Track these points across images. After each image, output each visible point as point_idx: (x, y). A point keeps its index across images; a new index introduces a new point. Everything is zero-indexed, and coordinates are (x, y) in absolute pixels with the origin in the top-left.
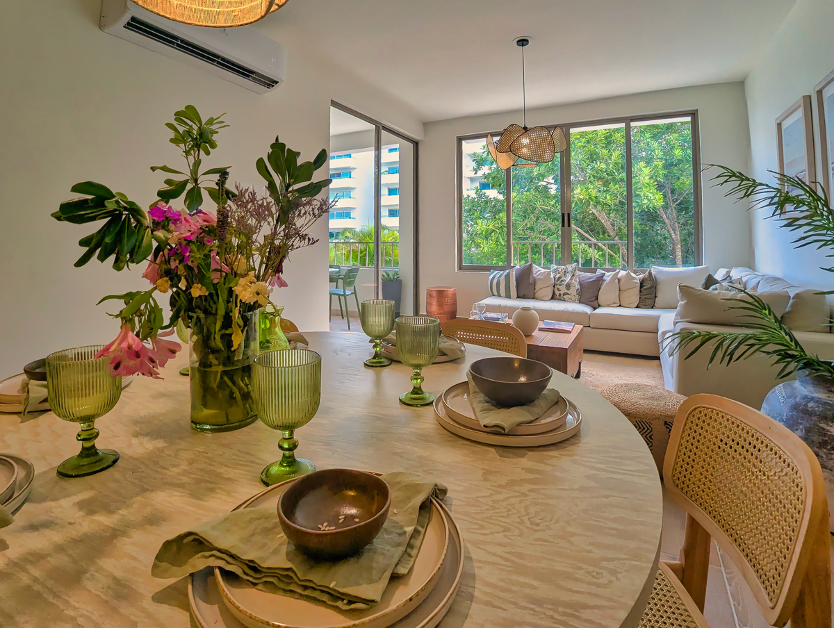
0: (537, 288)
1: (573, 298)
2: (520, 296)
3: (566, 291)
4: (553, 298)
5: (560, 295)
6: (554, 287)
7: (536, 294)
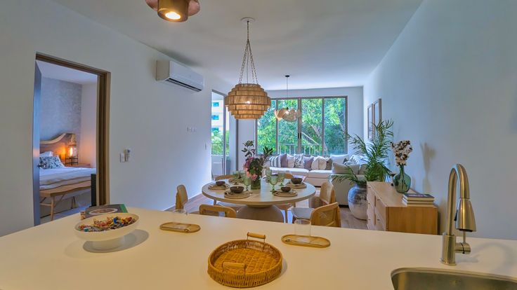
0: (289, 163)
1: (302, 167)
2: (282, 166)
3: (300, 164)
4: (295, 167)
5: (297, 166)
6: (295, 162)
7: (288, 166)
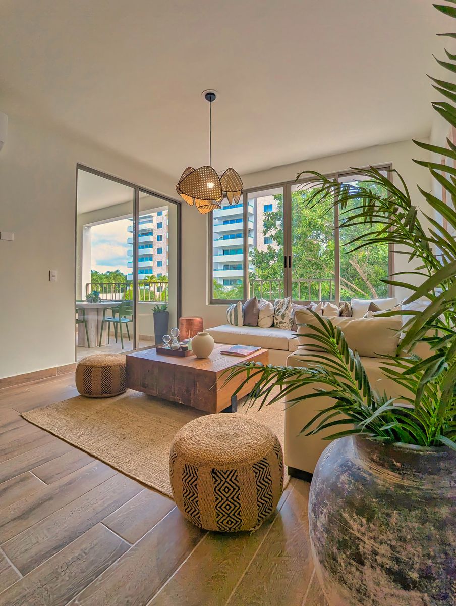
0: (260, 319)
1: (286, 326)
2: (246, 325)
3: (282, 320)
4: (272, 326)
5: (277, 323)
6: (274, 316)
7: (259, 323)
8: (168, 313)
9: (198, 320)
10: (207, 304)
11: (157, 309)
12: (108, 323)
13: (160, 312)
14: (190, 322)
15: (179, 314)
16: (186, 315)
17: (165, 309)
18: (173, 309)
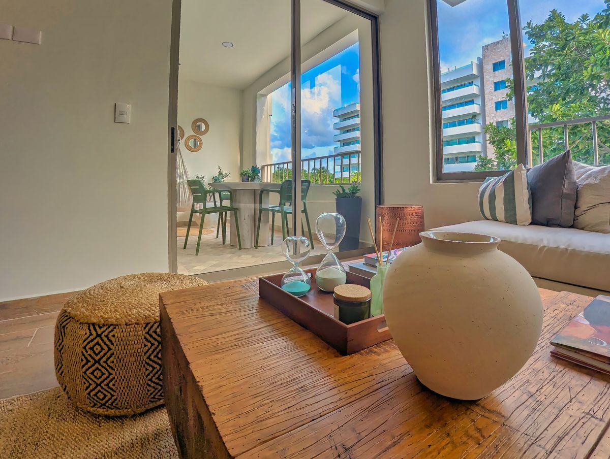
8: (359, 200)
9: (415, 209)
10: (431, 182)
11: (341, 192)
12: (271, 213)
13: (345, 197)
14: (397, 212)
15: (379, 199)
16: (391, 199)
17: (353, 193)
18: (368, 191)
